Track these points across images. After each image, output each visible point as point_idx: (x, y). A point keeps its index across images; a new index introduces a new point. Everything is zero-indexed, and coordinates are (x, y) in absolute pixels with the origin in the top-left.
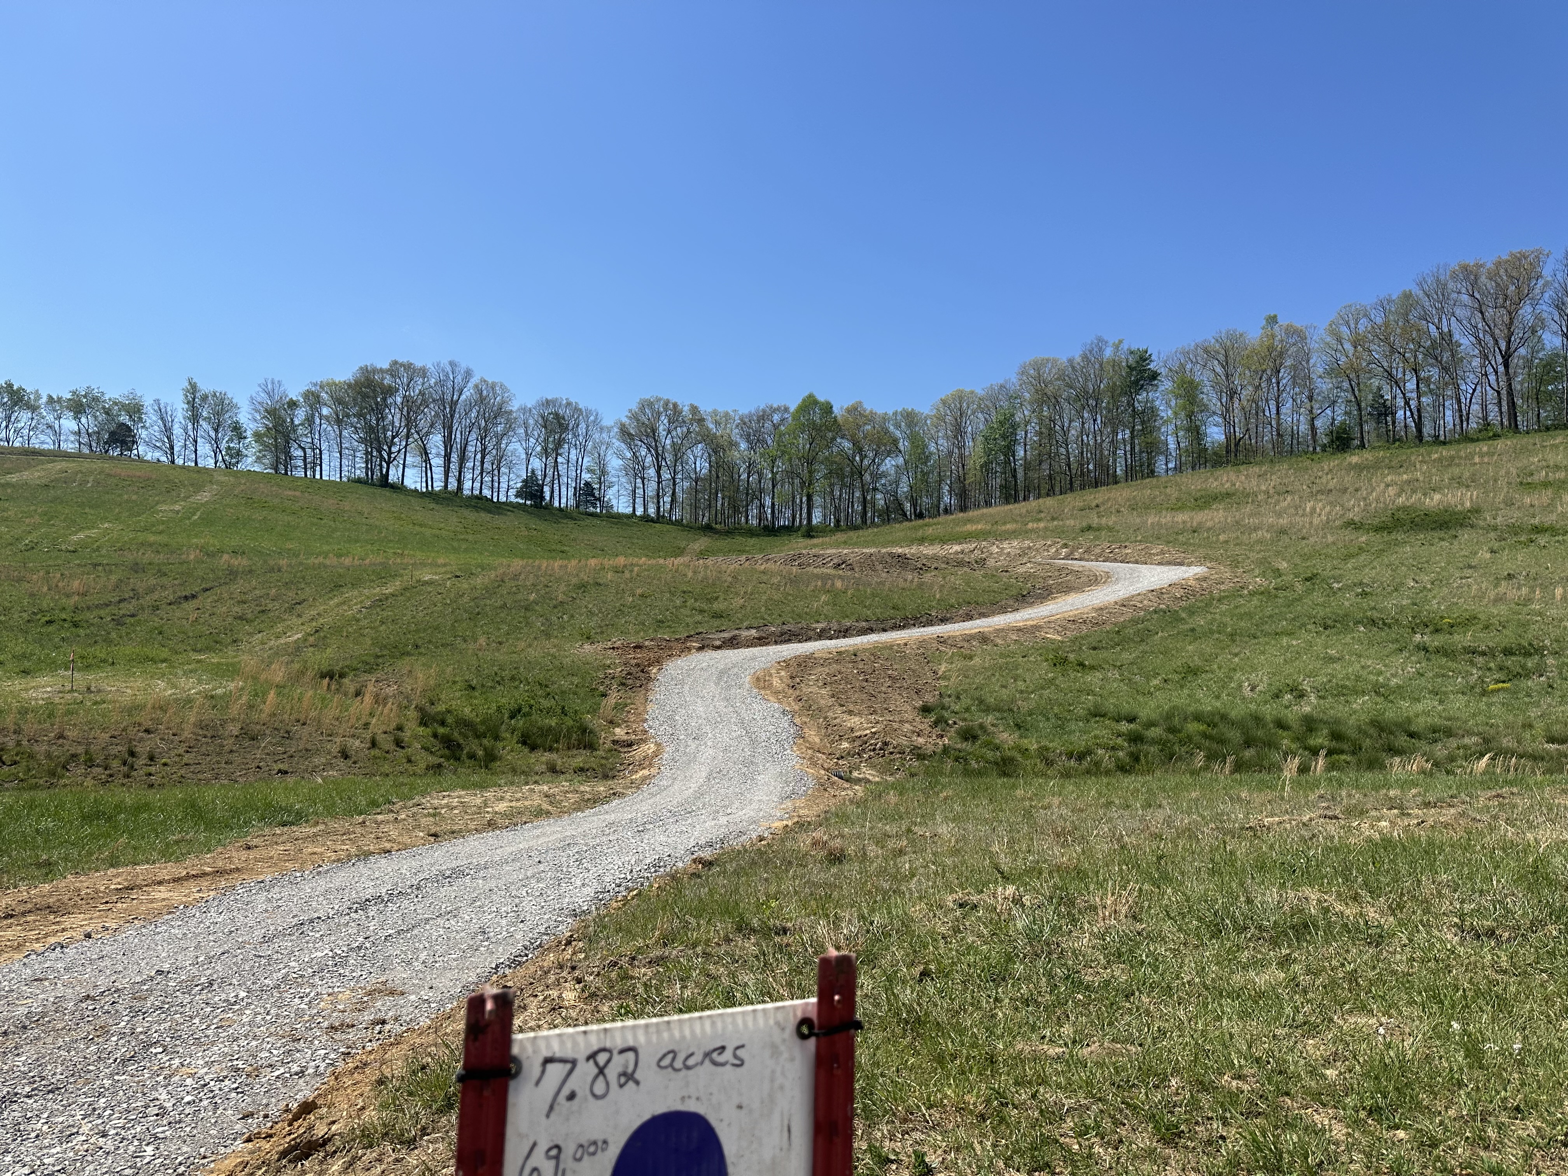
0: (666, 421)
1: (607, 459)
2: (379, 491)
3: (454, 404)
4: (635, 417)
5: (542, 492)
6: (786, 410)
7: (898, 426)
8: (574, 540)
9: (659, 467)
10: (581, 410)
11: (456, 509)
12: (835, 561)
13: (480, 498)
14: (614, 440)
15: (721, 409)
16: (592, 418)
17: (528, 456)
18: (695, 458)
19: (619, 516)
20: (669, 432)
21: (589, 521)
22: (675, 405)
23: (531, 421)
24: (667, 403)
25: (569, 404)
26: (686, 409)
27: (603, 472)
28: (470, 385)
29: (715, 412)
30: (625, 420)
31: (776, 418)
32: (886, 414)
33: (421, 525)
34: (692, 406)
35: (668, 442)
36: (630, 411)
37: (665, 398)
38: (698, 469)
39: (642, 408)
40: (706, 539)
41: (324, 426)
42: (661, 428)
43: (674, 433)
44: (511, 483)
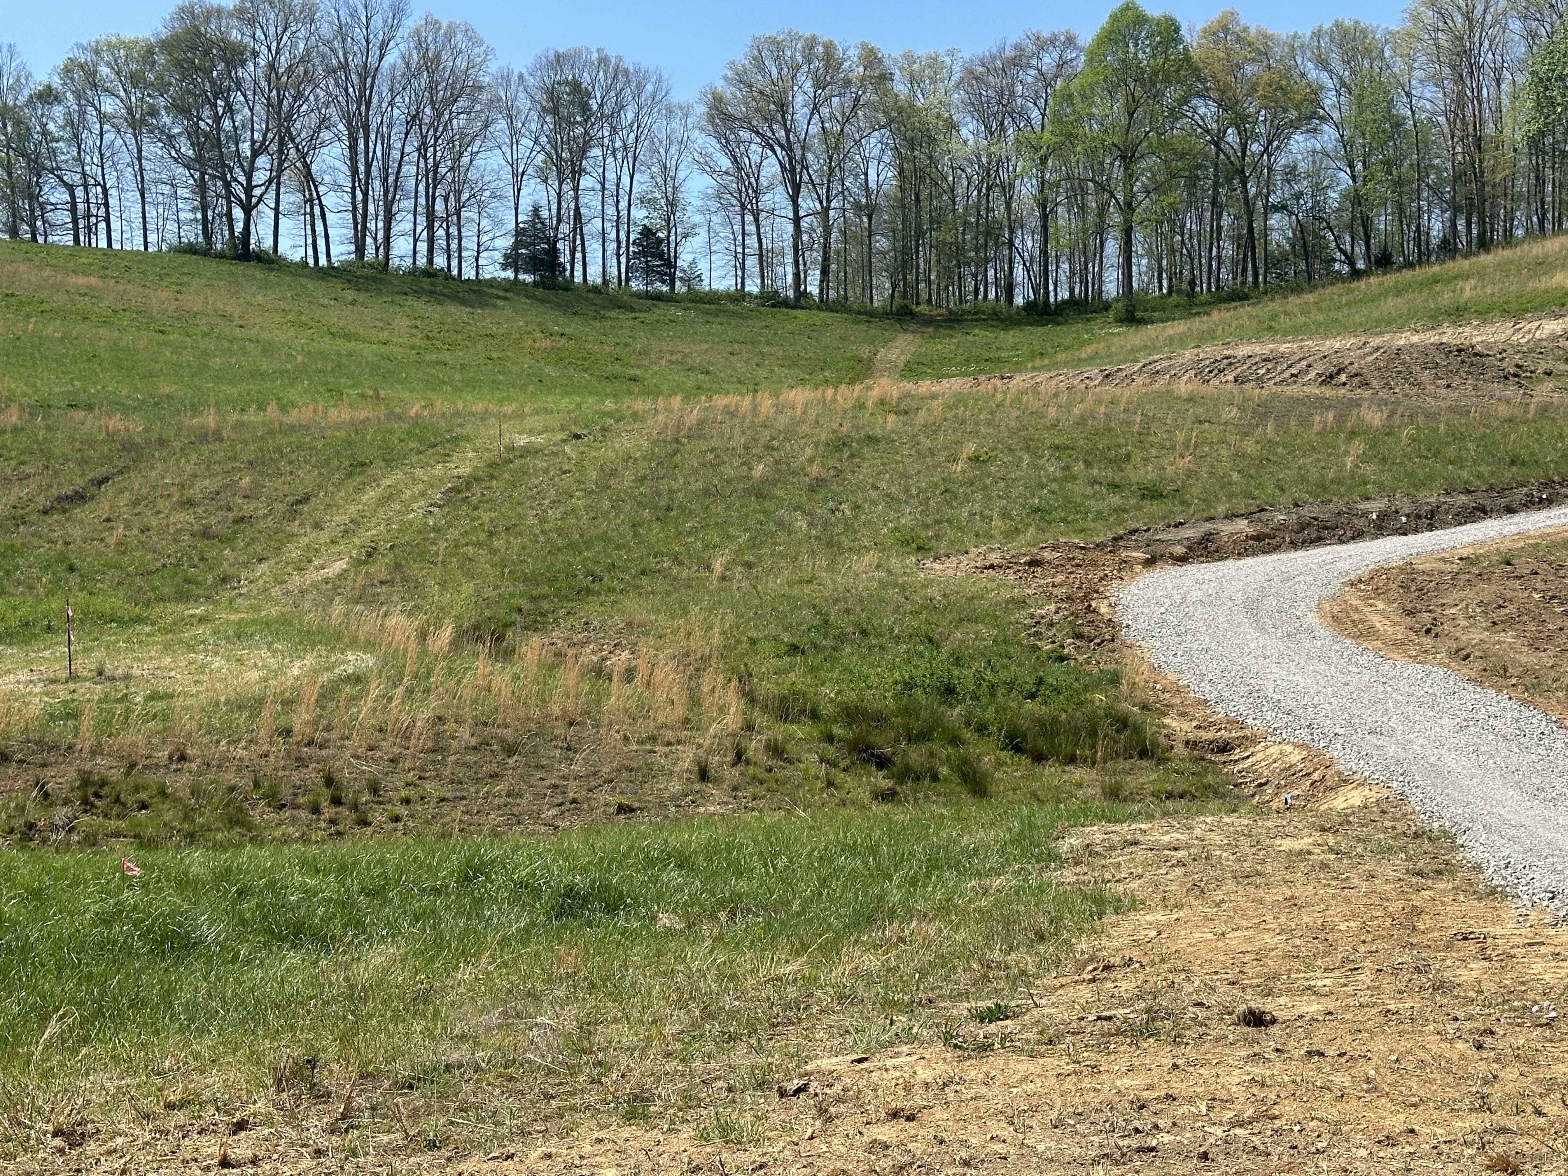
0: (808, 86)
1: (681, 175)
2: (240, 268)
3: (368, 74)
4: (741, 80)
5: (554, 252)
6: (1070, 41)
7: (1323, 64)
8: (644, 353)
9: (797, 188)
10: (626, 72)
11: (397, 298)
12: (1319, 368)
13: (430, 273)
14: (696, 133)
15: (922, 51)
16: (650, 88)
17: (518, 177)
18: (866, 160)
19: (714, 298)
20: (815, 108)
21: (660, 311)
22: (829, 48)
23: (523, 102)
24: (811, 44)
25: (603, 61)
26: (853, 52)
27: (672, 204)
28: (403, 32)
29: (910, 58)
30: (720, 86)
31: (1049, 61)
32: (1295, 37)
33: (348, 337)
34: (864, 46)
35: (814, 129)
36: (732, 65)
37: (808, 34)
38: (872, 185)
39: (758, 62)
40: (909, 337)
41: (109, 137)
42: (800, 99)
43: (825, 111)
44: (484, 238)
